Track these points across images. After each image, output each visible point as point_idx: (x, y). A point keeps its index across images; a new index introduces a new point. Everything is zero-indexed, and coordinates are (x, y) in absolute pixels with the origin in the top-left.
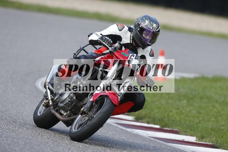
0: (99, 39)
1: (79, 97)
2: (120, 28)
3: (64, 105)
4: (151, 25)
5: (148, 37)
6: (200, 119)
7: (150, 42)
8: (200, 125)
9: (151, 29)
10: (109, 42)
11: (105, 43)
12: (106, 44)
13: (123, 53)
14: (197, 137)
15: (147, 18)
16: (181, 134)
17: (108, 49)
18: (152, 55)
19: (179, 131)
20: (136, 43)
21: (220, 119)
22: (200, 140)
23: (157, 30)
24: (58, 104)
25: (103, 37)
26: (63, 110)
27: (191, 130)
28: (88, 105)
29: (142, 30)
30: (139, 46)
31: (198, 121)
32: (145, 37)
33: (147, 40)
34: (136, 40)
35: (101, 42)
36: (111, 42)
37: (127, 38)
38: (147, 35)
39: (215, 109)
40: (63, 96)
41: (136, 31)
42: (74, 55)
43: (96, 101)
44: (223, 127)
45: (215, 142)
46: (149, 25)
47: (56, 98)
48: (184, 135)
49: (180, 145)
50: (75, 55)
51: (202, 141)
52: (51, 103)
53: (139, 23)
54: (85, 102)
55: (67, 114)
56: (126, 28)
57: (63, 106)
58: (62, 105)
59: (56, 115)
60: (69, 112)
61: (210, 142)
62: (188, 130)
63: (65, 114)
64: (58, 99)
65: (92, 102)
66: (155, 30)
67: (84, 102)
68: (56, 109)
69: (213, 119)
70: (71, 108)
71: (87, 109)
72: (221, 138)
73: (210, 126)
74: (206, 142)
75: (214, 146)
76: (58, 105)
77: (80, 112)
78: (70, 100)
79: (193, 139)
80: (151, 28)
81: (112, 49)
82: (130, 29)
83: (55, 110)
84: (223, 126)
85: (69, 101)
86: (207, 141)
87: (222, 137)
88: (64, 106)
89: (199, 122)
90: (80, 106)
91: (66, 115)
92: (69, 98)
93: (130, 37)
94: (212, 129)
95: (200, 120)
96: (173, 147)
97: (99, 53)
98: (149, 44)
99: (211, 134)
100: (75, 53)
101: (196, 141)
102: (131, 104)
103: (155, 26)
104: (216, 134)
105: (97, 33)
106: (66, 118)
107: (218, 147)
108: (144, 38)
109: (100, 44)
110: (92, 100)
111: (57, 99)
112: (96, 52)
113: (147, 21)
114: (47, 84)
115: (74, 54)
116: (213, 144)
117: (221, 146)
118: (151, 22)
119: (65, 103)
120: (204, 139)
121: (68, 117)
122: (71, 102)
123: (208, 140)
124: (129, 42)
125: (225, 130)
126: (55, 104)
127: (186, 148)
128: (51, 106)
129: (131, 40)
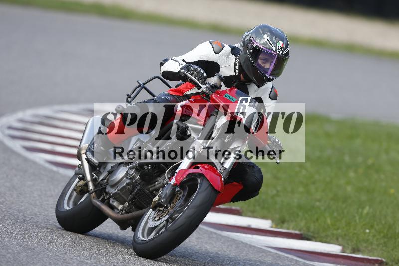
0: (183, 71)
1: (146, 176)
2: (217, 50)
3: (118, 190)
4: (273, 42)
5: (267, 66)
6: (279, 188)
7: (271, 75)
8: (278, 199)
9: (274, 51)
10: (201, 76)
11: (194, 78)
12: (195, 80)
13: (227, 95)
14: (273, 221)
15: (266, 30)
16: (246, 215)
17: (199, 88)
18: (274, 97)
19: (241, 211)
20: (245, 75)
21: (312, 188)
22: (279, 226)
23: (284, 53)
24: (105, 188)
25: (188, 66)
26: (116, 199)
27: (263, 208)
28: (167, 191)
29: (257, 52)
30: (251, 81)
31: (275, 192)
32: (263, 65)
33: (266, 71)
34: (245, 70)
35: (186, 76)
36: (205, 75)
37: (229, 67)
38: (266, 61)
39: (304, 172)
40: (115, 174)
41: (246, 53)
42: (127, 99)
43: (181, 185)
44: (318, 203)
45: (305, 228)
46: (269, 42)
47: (101, 178)
48: (250, 216)
49: (244, 235)
50: (130, 98)
51: (281, 227)
52: (91, 187)
53: (251, 38)
54: (157, 184)
55: (123, 207)
56: (227, 49)
57: (116, 193)
58: (113, 191)
59: (103, 209)
60: (127, 204)
61: (296, 230)
62: (258, 208)
63: (120, 207)
64: (105, 180)
65: (175, 185)
66: (281, 52)
67: (155, 185)
68: (102, 197)
69: (301, 189)
70: (132, 197)
71: (164, 199)
72: (314, 222)
73: (296, 200)
74: (288, 229)
75: (304, 236)
76: (107, 190)
77: (150, 204)
78: (129, 182)
79: (265, 224)
80: (274, 49)
81: (207, 87)
82: (234, 51)
83: (100, 199)
84: (319, 200)
85: (127, 184)
86: (291, 227)
87: (317, 220)
88: (118, 194)
89: (277, 195)
90: (149, 193)
91: (122, 210)
92: (128, 178)
93: (235, 64)
94: (300, 207)
95: (278, 191)
96: (231, 238)
97: (178, 94)
98: (270, 79)
99: (298, 215)
100: (130, 94)
101: (272, 227)
102: (237, 187)
103: (281, 45)
104: (306, 215)
105: (176, 58)
106: (122, 214)
107: (310, 237)
108: (260, 66)
109: (185, 79)
110: (173, 181)
111: (103, 180)
112: (172, 93)
113: (266, 37)
114: (83, 151)
115: (128, 95)
116: (302, 232)
117: (316, 235)
118: (274, 38)
119: (119, 188)
120: (285, 225)
121: (126, 212)
122: (132, 185)
123: (292, 224)
124: (233, 74)
125: (323, 208)
126: (101, 190)
127: (253, 240)
128: (92, 193)
129: (237, 71)
